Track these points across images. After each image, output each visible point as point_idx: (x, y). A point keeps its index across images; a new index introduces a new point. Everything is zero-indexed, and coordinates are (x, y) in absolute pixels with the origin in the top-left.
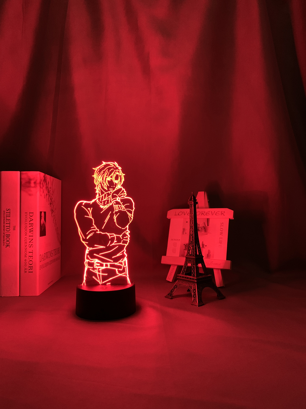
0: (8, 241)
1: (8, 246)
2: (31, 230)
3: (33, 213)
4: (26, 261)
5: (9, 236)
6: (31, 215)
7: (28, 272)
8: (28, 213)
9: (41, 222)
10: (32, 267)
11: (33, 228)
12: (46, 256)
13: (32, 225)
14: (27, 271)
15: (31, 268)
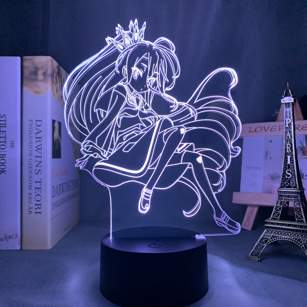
0: (3, 164)
1: (3, 171)
2: (39, 147)
3: (41, 121)
4: (31, 196)
5: (4, 156)
6: (39, 123)
7: (33, 213)
8: (34, 121)
9: (55, 136)
10: (41, 205)
11: (41, 145)
12: (61, 189)
13: (40, 139)
14: (33, 210)
15: (39, 206)
